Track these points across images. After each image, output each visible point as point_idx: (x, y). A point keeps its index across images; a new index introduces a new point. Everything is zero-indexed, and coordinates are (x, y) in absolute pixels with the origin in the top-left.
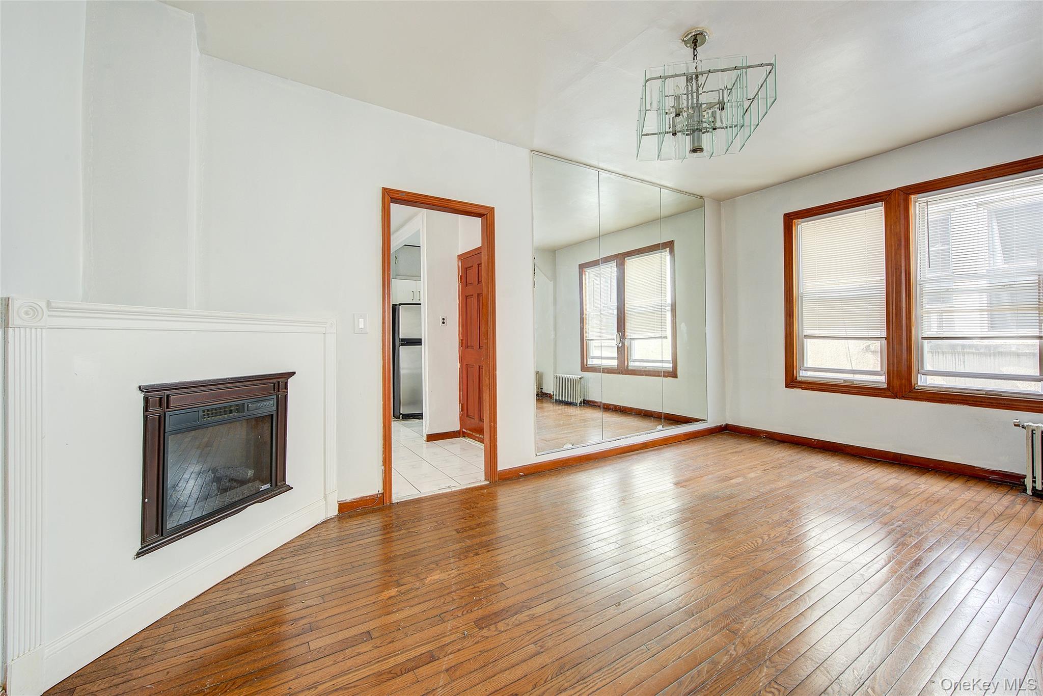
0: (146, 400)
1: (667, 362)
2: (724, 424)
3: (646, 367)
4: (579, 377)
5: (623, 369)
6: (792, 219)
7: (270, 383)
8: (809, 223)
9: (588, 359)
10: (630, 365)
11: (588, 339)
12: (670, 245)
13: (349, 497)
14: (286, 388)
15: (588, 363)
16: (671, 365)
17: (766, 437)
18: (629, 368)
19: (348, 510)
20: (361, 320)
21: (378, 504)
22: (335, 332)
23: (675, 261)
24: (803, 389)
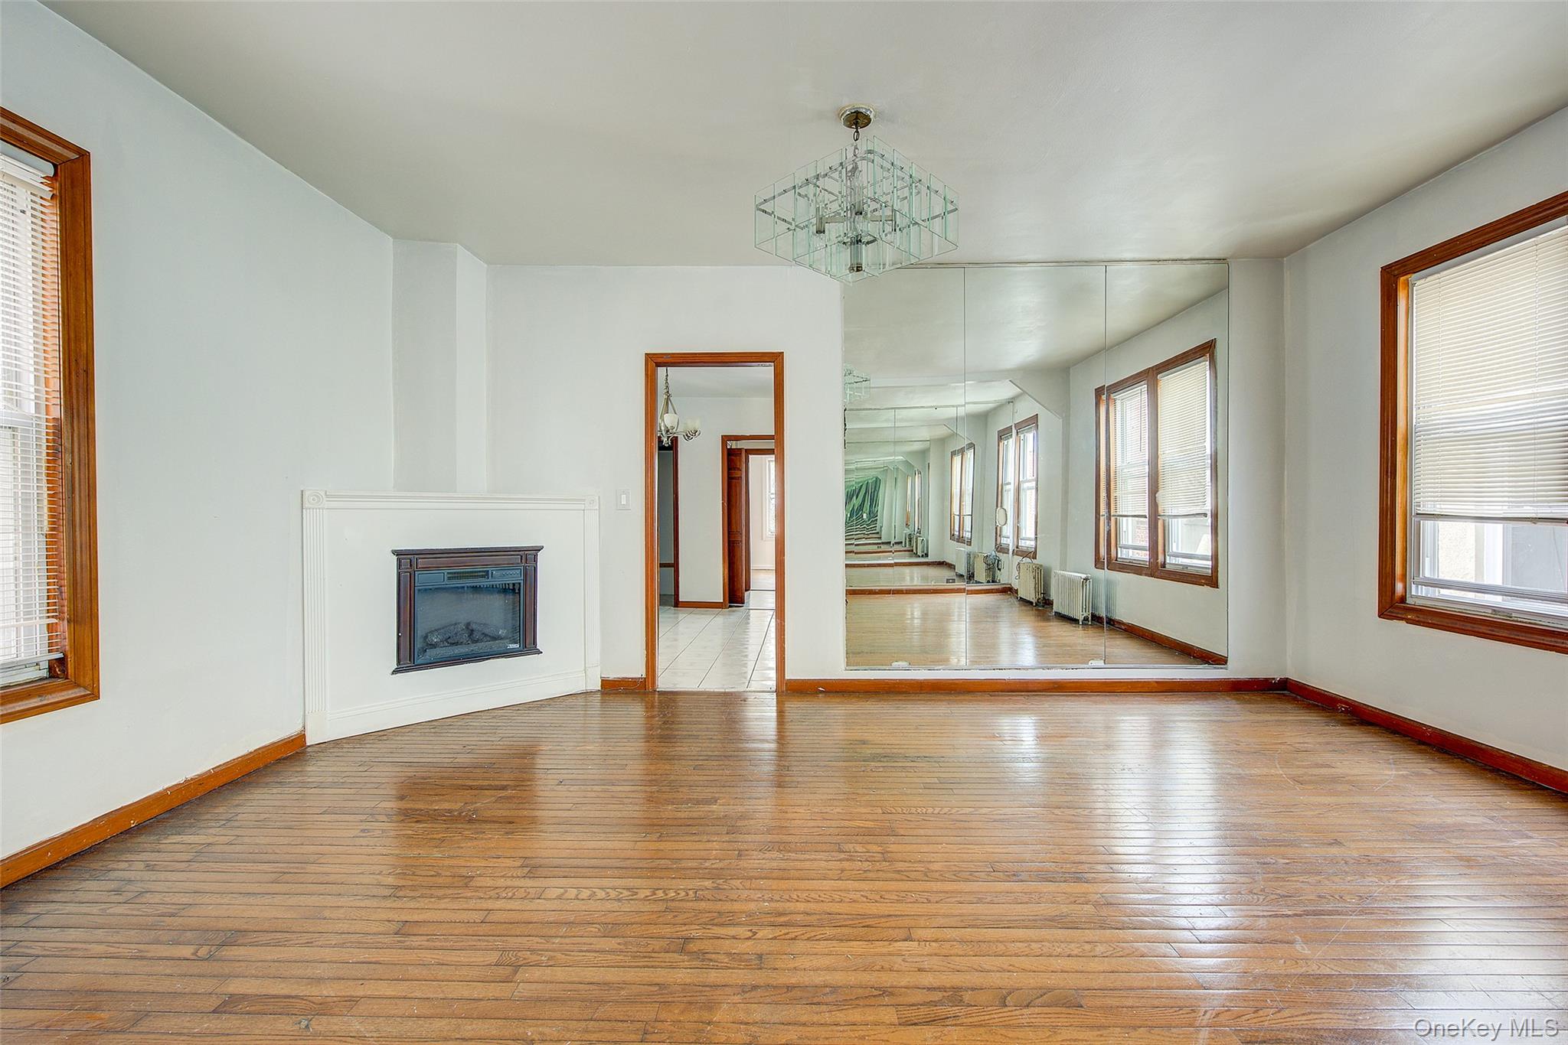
0: (399, 562)
1: (1204, 558)
2: (1278, 677)
3: (1187, 567)
4: (1084, 576)
5: (1156, 569)
6: (1397, 277)
7: (518, 555)
8: (1429, 279)
9: (1119, 549)
10: (1168, 561)
11: (1118, 513)
12: (1207, 350)
13: (612, 675)
14: (535, 561)
15: (1119, 556)
16: (1209, 563)
17: (1346, 711)
18: (1167, 566)
19: (613, 688)
20: (624, 496)
21: (639, 688)
22: (597, 507)
23: (1216, 377)
24: (1409, 621)
